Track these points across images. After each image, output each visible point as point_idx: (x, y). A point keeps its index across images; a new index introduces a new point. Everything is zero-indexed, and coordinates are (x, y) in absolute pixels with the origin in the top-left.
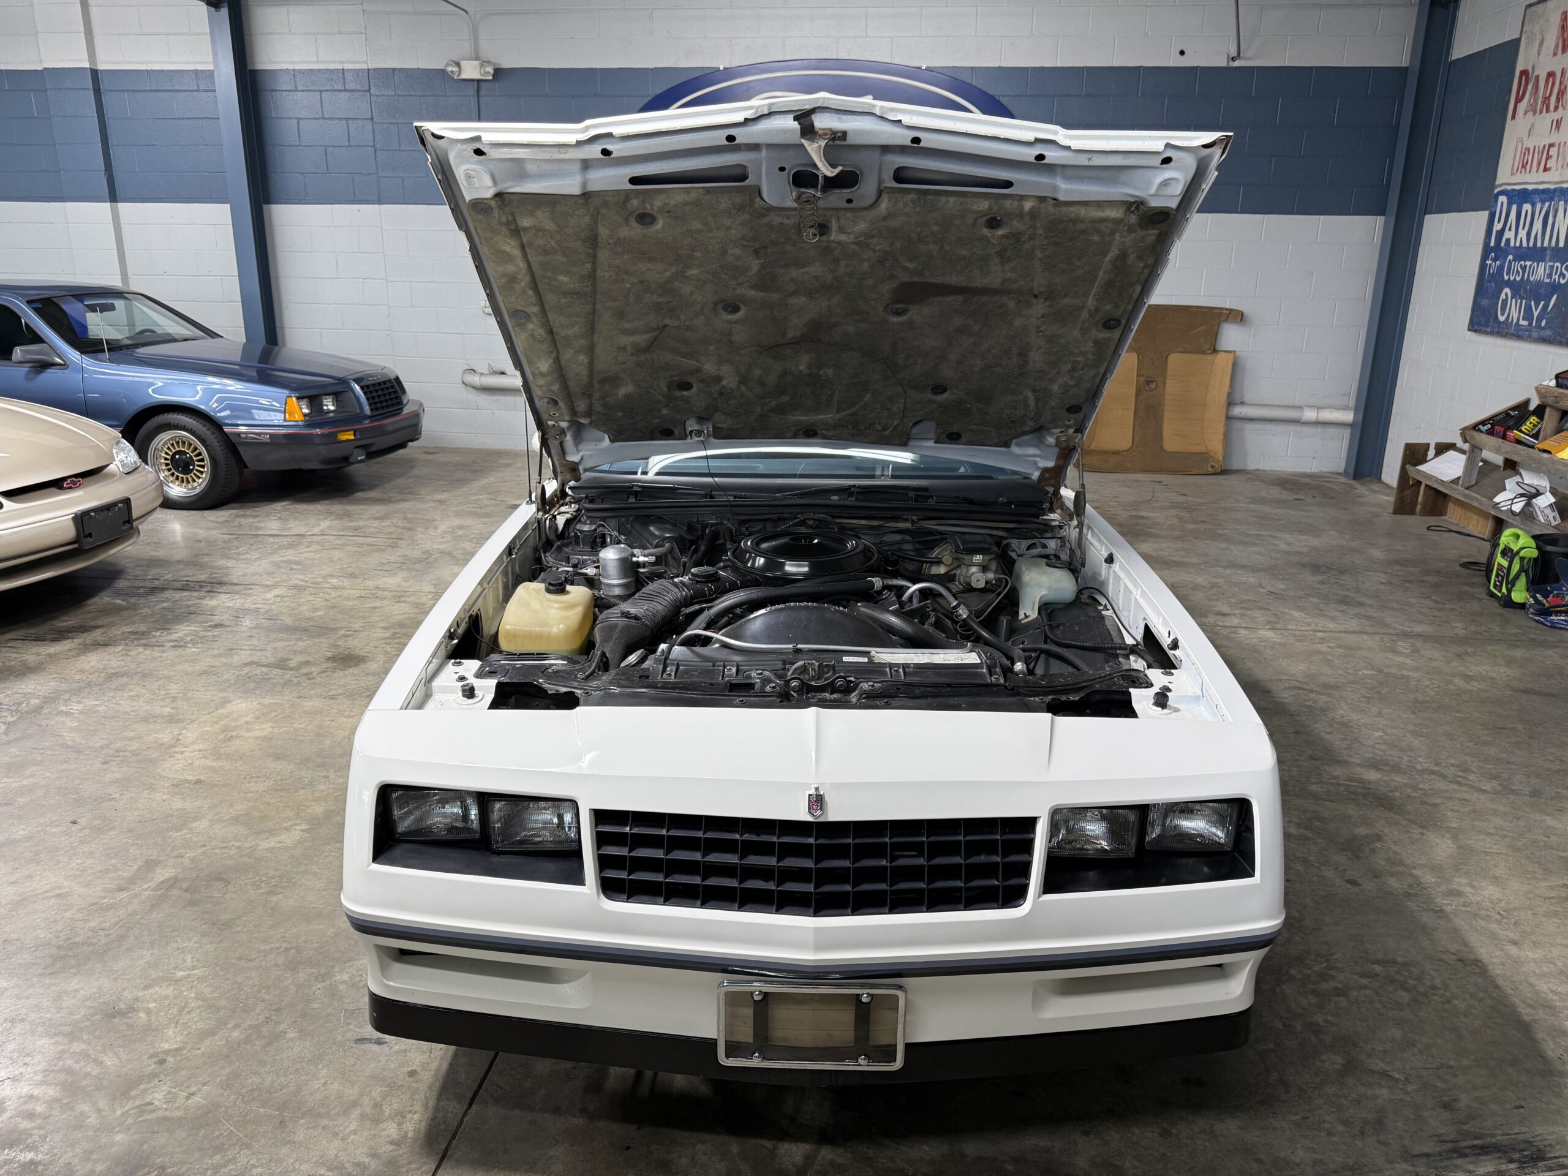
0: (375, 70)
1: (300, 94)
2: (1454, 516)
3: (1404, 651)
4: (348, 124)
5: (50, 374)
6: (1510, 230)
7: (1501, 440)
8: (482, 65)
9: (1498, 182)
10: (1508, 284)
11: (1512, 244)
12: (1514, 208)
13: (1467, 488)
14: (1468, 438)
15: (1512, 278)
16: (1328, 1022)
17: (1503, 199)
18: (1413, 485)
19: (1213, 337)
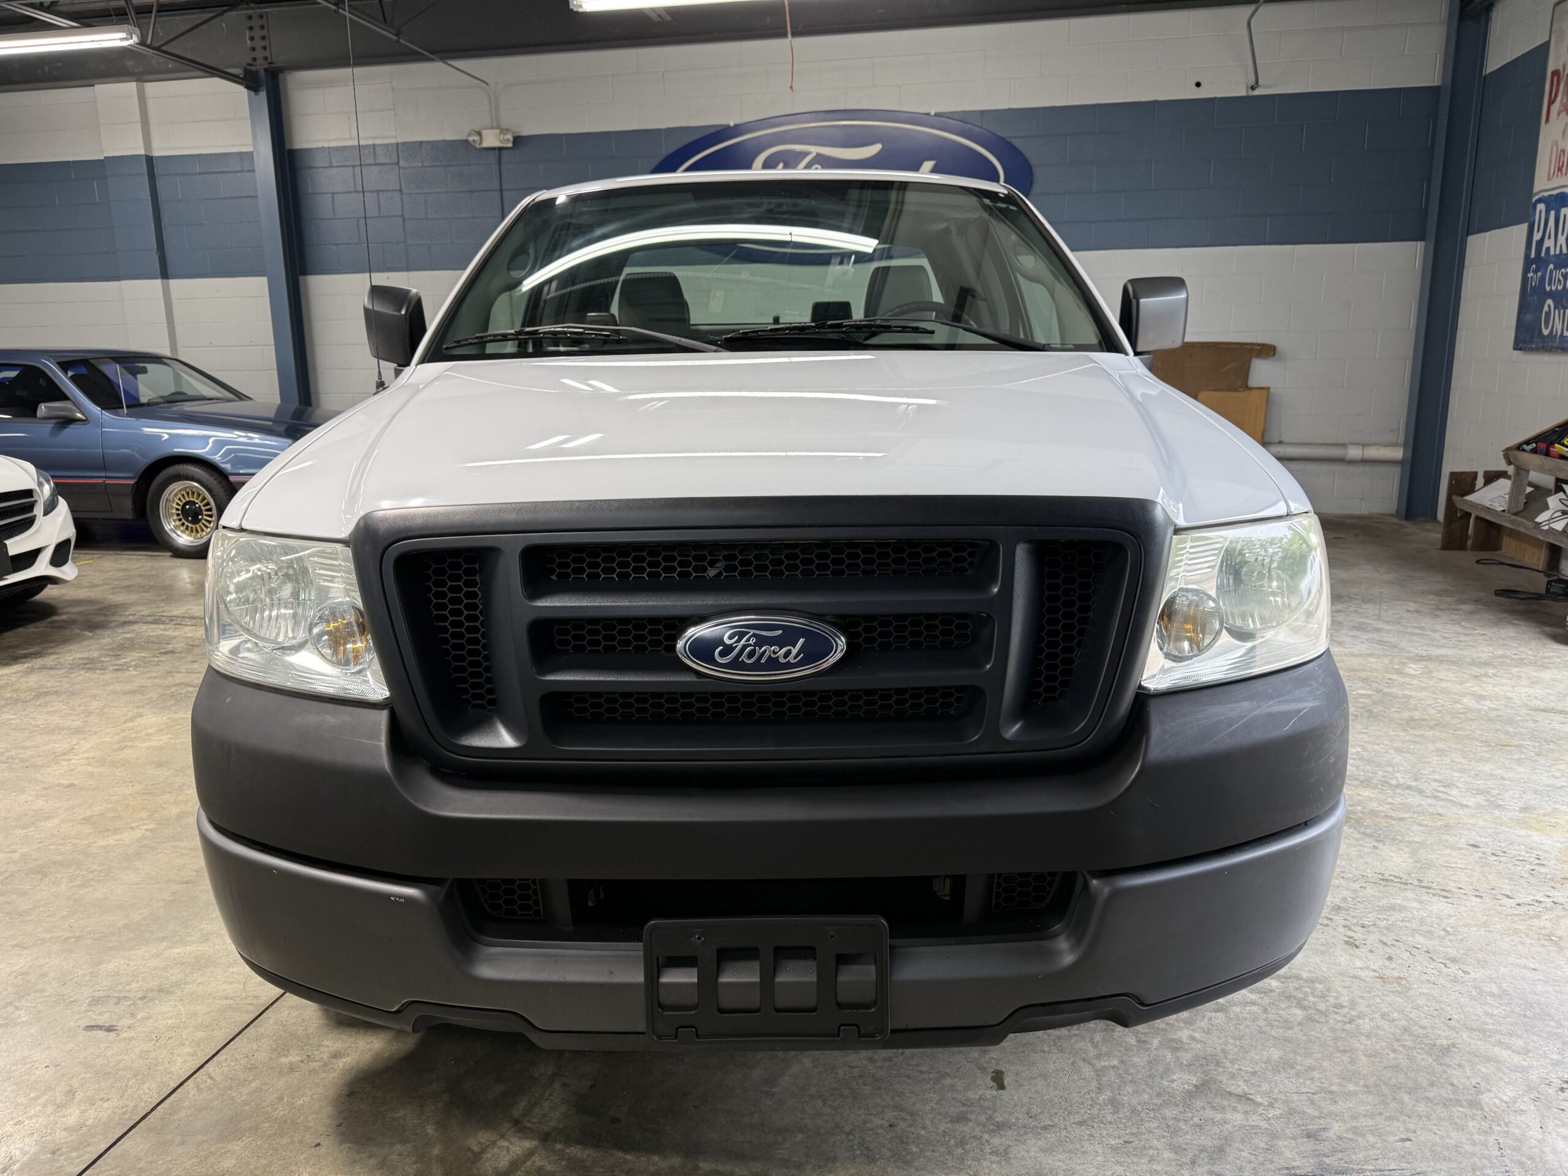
0: (403, 144)
1: (334, 171)
2: (1509, 548)
3: (1414, 672)
4: (378, 197)
5: (71, 430)
6: (1549, 237)
7: (1543, 457)
8: (501, 133)
9: (1535, 190)
10: (1551, 295)
11: (1552, 252)
12: (1553, 213)
13: (1515, 514)
14: (1512, 460)
15: (1554, 288)
16: (1193, 1039)
17: (1541, 207)
18: (1461, 517)
19: (1244, 373)
